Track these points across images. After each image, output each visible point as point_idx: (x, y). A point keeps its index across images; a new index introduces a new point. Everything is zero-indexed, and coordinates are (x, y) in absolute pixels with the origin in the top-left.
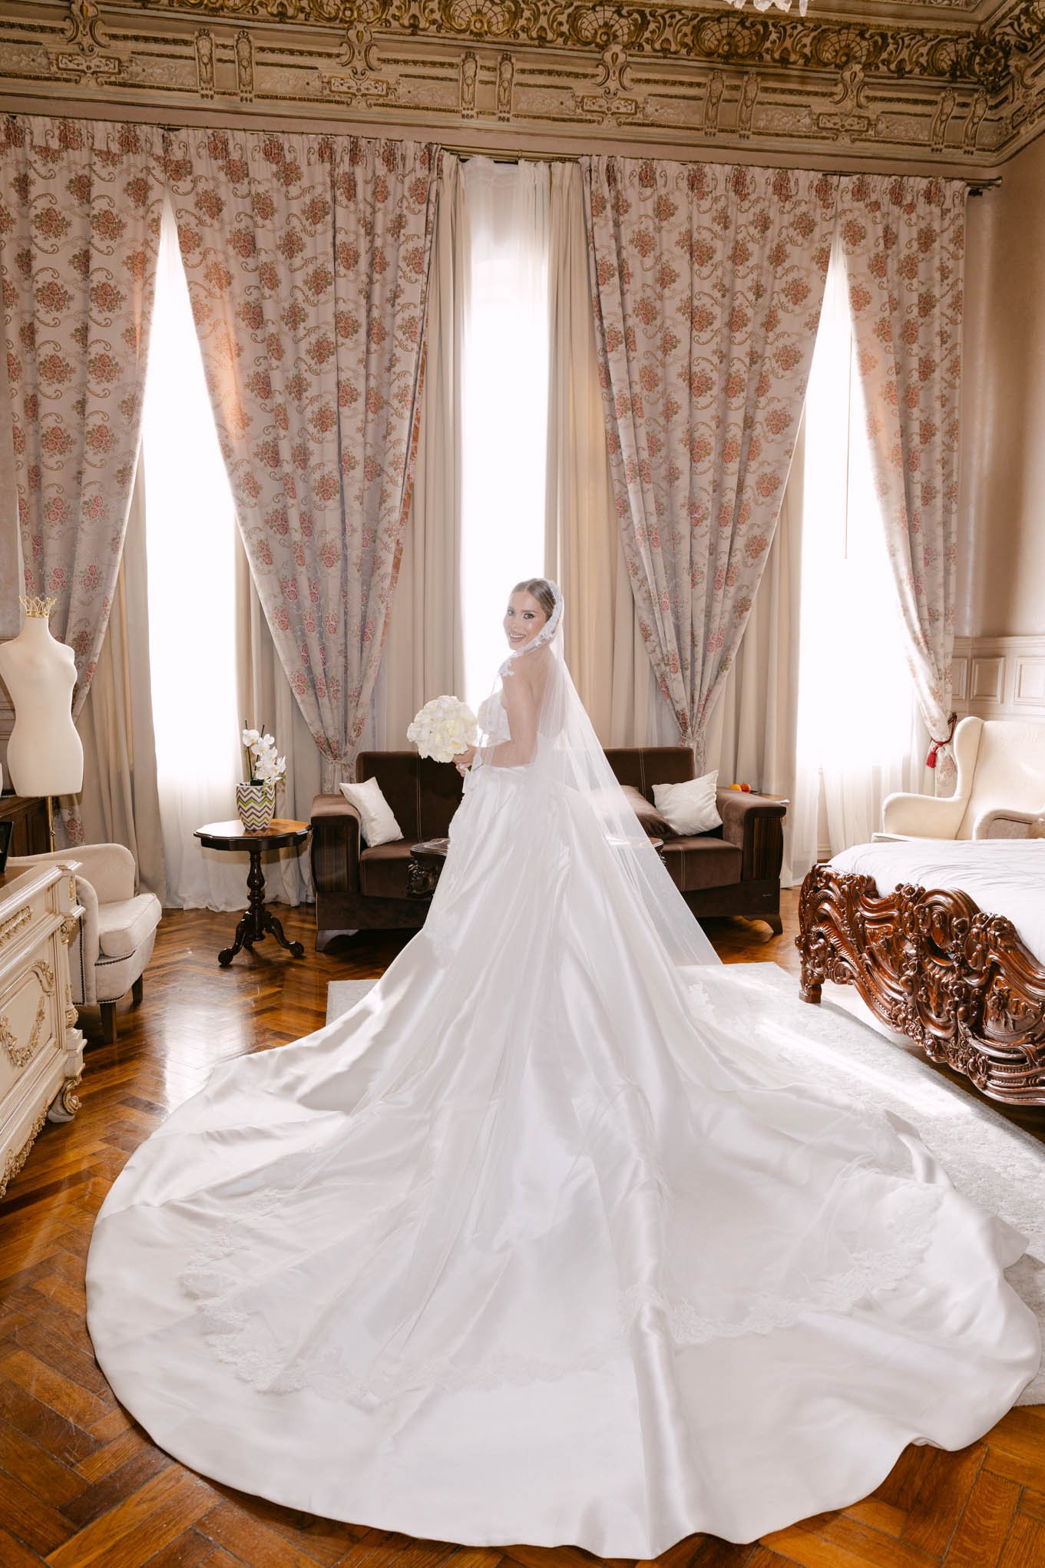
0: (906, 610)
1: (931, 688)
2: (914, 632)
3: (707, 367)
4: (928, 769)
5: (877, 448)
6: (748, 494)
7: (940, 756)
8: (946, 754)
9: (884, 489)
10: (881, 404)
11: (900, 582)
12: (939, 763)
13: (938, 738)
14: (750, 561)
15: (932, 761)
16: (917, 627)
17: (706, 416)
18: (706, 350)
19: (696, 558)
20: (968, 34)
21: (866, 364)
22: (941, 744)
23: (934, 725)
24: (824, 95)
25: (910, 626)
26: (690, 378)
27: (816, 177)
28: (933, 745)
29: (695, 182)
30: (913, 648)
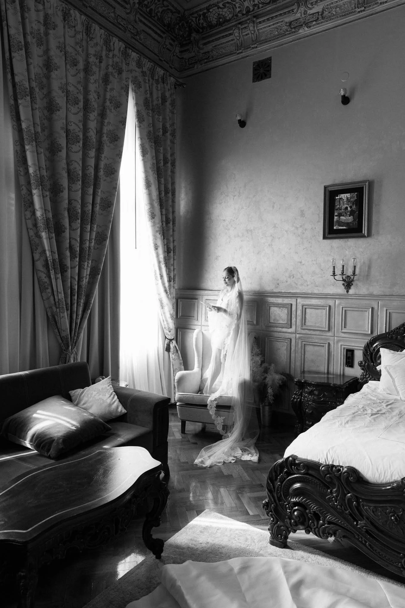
0: (162, 276)
1: (171, 314)
2: (165, 287)
3: (76, 128)
4: (166, 353)
5: (150, 194)
6: (97, 208)
7: (172, 346)
8: (174, 345)
9: (152, 216)
10: (151, 173)
11: (159, 262)
12: (172, 350)
13: (169, 337)
14: (97, 246)
15: (168, 349)
16: (167, 284)
17: (77, 157)
18: (76, 118)
19: (73, 242)
20: (179, 12)
21: (144, 153)
22: (171, 340)
23: (170, 332)
24: (122, 6)
25: (163, 284)
26: (67, 132)
27: (122, 45)
28: (167, 341)
29: (66, 16)
30: (163, 295)
